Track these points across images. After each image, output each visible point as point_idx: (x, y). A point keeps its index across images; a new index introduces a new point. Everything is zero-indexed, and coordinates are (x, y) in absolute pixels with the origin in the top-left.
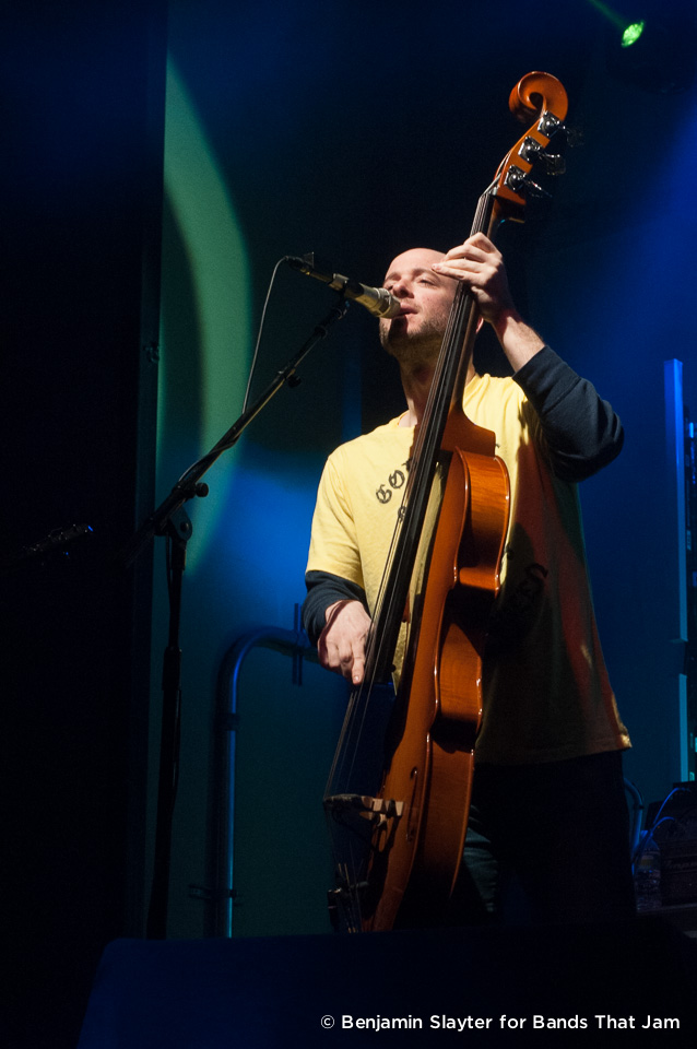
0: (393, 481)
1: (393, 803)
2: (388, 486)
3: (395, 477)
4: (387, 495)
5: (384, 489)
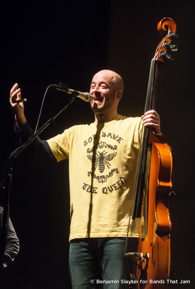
0: (89, 140)
1: (146, 254)
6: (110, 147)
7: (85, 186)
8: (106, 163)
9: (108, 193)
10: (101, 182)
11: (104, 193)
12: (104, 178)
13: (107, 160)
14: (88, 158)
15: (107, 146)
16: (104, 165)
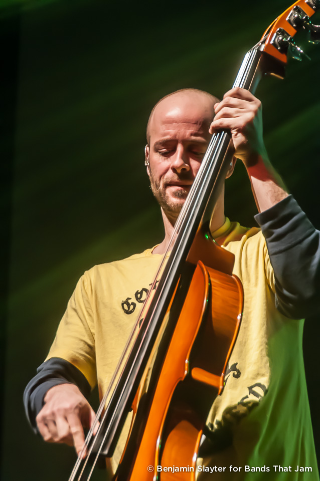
0: (139, 296)
2: (134, 300)
3: (141, 293)
4: (132, 307)
5: (130, 302)
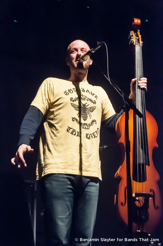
0: (70, 91)
4: (68, 94)
6: (91, 100)
7: (69, 128)
8: (89, 114)
9: (90, 139)
10: (84, 128)
11: (87, 138)
12: (87, 125)
13: (89, 111)
14: (72, 106)
15: (89, 100)
16: (87, 115)
